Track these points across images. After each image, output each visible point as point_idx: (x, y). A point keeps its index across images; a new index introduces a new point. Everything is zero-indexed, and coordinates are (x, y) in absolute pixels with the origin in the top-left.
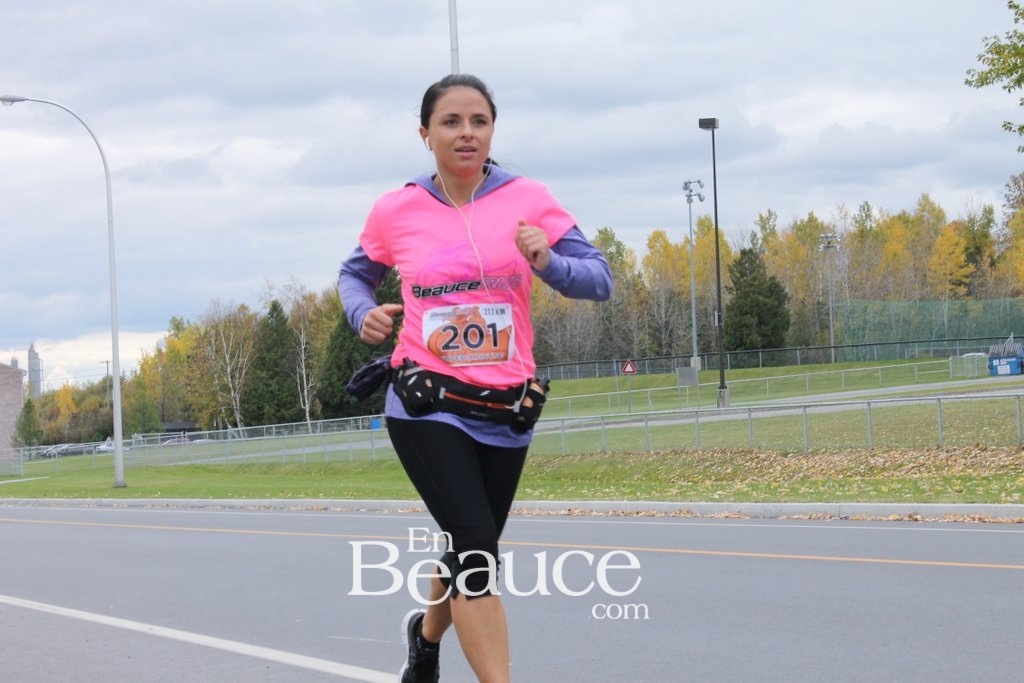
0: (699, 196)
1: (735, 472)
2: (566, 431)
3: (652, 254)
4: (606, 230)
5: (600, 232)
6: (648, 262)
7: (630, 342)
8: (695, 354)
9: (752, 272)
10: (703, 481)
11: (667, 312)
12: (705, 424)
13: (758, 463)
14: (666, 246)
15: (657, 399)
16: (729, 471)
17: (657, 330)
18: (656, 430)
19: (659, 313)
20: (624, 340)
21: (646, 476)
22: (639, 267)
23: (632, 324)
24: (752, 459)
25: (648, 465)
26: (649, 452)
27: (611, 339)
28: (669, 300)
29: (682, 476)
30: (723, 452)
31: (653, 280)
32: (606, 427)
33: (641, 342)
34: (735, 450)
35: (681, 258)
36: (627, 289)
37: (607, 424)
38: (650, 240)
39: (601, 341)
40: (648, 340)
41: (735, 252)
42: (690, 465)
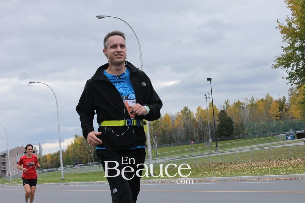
0: (209, 97)
1: (219, 169)
2: (176, 160)
3: (198, 112)
4: (186, 107)
5: (184, 107)
6: (197, 115)
7: (193, 135)
8: (210, 138)
9: (224, 116)
10: (211, 171)
11: (202, 127)
12: (211, 157)
13: (224, 166)
14: (202, 110)
15: (200, 150)
16: (217, 169)
17: (200, 132)
18: (199, 159)
19: (200, 128)
20: (192, 135)
21: (196, 171)
22: (195, 116)
23: (194, 131)
24: (223, 165)
25: (197, 168)
26: (197, 165)
27: (188, 135)
28: (203, 124)
29: (205, 170)
30: (216, 164)
31: (199, 119)
32: (186, 158)
33: (196, 135)
34: (219, 163)
35: (205, 113)
36: (192, 122)
37: (186, 157)
38: (197, 109)
39: (186, 135)
40: (198, 135)
41: (219, 111)
42: (207, 168)
